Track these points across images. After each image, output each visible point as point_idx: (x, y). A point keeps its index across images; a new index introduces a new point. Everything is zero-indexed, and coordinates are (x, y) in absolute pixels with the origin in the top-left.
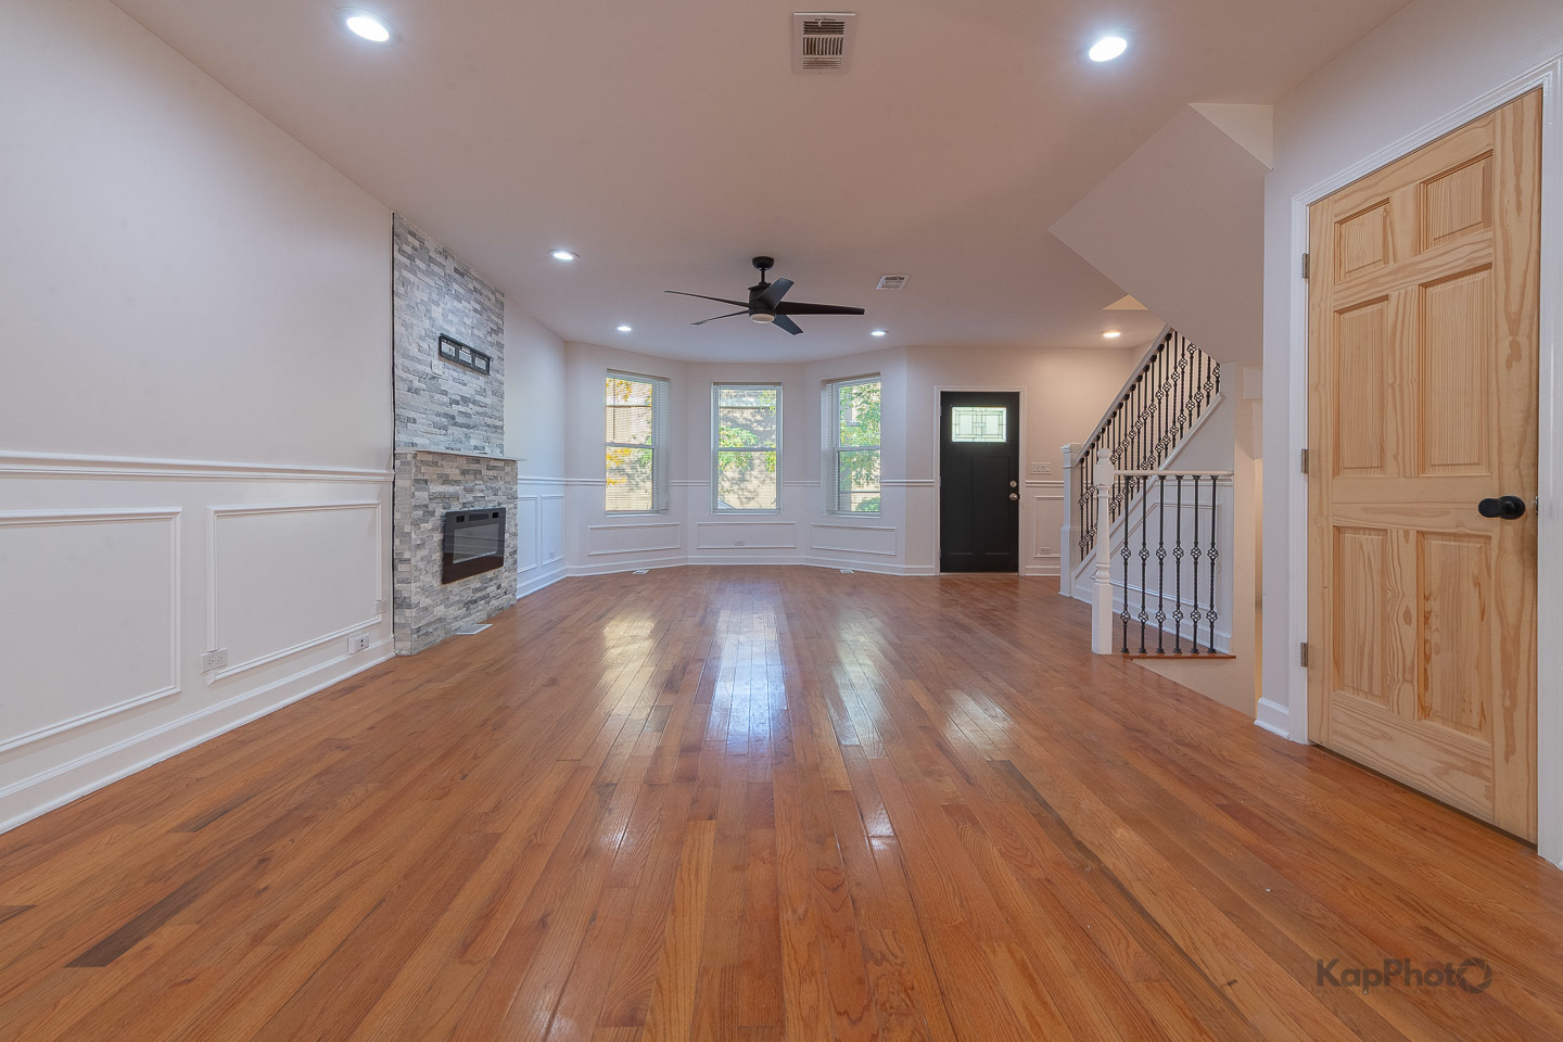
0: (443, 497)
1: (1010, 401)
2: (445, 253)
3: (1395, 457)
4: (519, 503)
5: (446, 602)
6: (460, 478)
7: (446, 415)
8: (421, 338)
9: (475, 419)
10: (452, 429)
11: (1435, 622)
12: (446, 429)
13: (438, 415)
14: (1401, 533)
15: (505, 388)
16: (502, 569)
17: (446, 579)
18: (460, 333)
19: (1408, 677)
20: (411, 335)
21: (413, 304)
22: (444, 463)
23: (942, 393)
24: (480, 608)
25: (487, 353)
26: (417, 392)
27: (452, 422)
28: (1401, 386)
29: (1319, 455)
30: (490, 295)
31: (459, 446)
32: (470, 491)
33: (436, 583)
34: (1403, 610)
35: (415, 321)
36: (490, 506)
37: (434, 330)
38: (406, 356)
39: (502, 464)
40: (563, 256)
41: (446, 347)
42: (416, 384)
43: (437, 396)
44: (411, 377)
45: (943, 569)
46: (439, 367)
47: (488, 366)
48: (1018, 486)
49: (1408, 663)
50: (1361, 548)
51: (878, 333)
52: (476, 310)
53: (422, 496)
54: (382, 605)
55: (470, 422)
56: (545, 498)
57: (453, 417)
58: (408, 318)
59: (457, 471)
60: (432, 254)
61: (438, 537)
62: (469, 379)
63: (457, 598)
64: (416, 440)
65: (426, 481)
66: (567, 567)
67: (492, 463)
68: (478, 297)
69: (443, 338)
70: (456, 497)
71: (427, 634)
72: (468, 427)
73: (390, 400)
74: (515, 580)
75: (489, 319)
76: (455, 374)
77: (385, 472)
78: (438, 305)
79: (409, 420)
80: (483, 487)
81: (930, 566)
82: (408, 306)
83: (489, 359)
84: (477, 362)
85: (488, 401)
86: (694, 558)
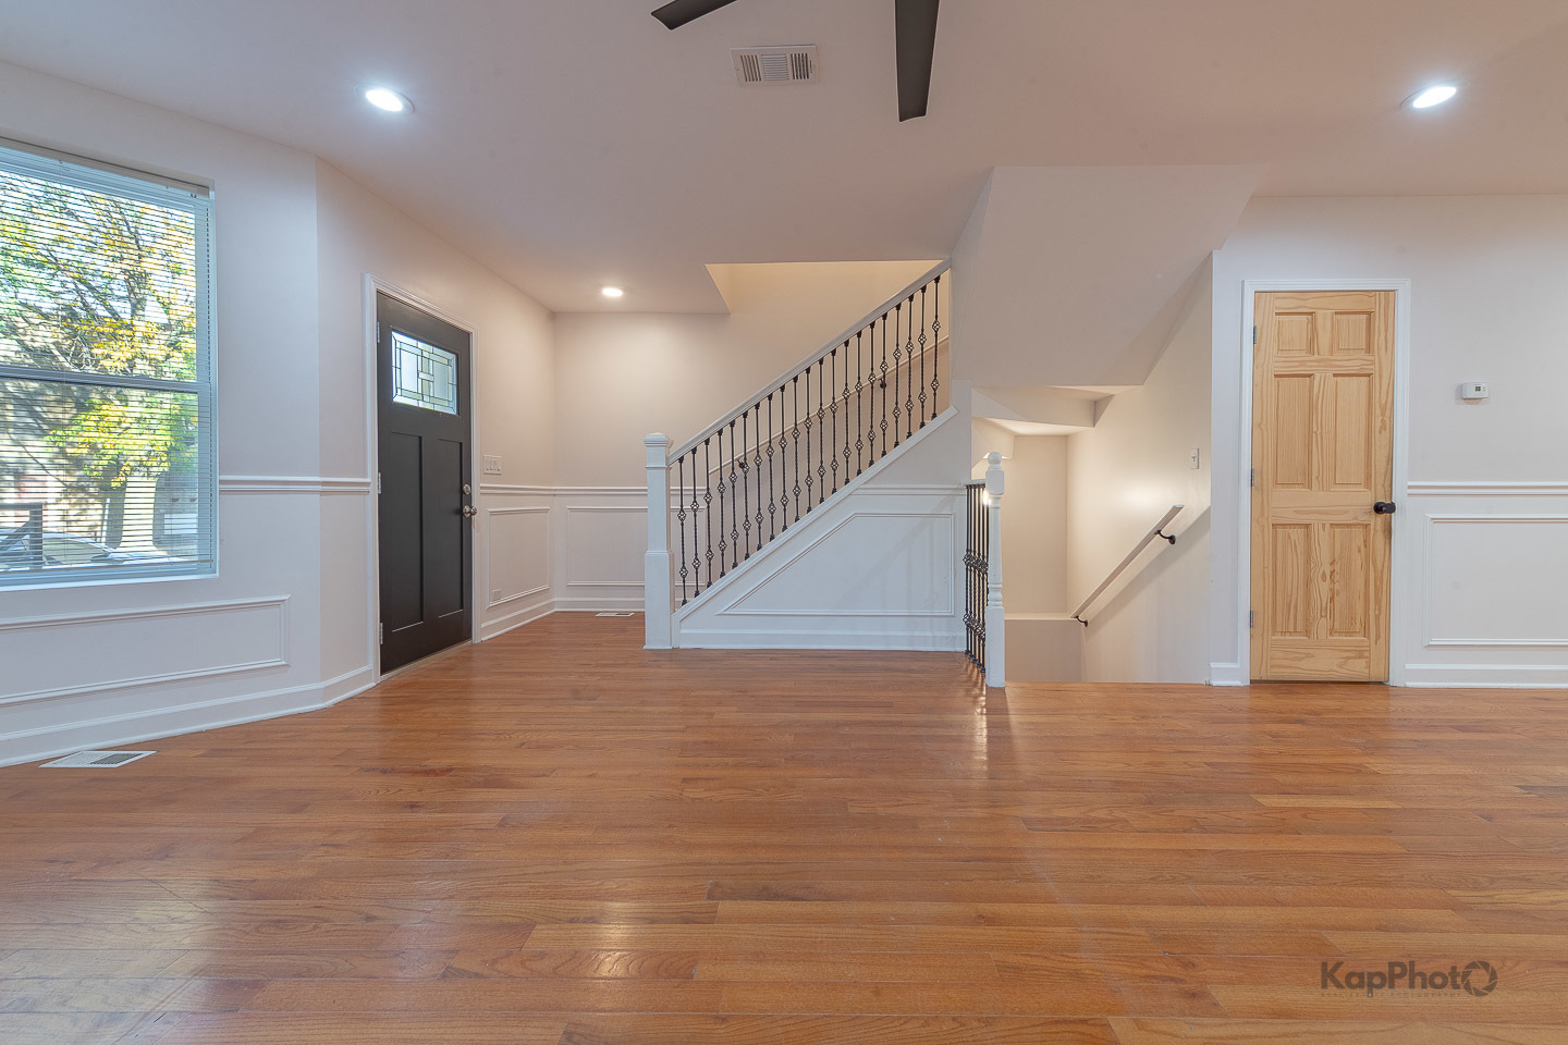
3: (1317, 478)
11: (1337, 577)
14: (1320, 526)
19: (1324, 614)
23: (378, 296)
28: (1321, 433)
29: (1261, 474)
34: (1321, 572)
49: (1324, 604)
50: (1289, 537)
81: (367, 669)
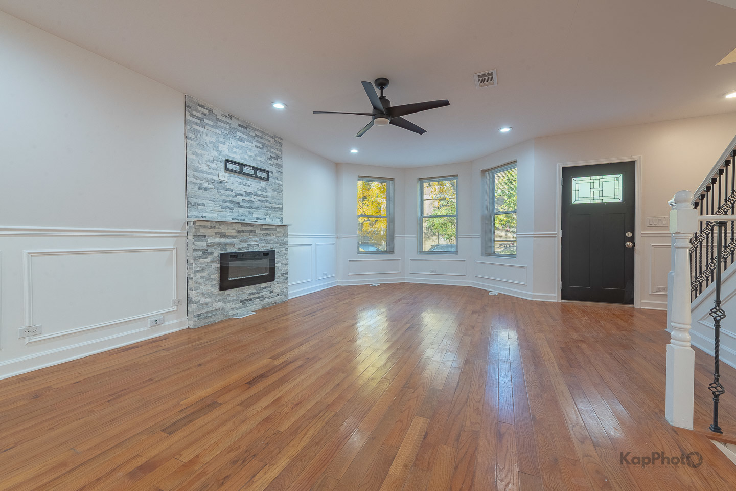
0: (219, 245)
1: (627, 170)
2: (230, 116)
4: (289, 248)
5: (225, 301)
6: (236, 234)
7: (232, 202)
8: (209, 161)
9: (256, 204)
10: (235, 209)
12: (231, 208)
13: (224, 201)
15: (284, 188)
16: (275, 282)
17: (222, 288)
18: (244, 159)
20: (201, 159)
21: (202, 143)
22: (220, 227)
23: (564, 169)
24: (255, 303)
25: (268, 169)
26: (206, 189)
27: (237, 205)
30: (270, 139)
31: (243, 218)
32: (246, 241)
33: (215, 290)
35: (203, 152)
36: (263, 249)
37: (220, 157)
38: (196, 170)
39: (274, 227)
40: (279, 106)
41: (230, 166)
42: (206, 185)
43: (223, 192)
44: (202, 182)
45: (563, 298)
46: (225, 176)
47: (268, 176)
48: (633, 236)
51: (505, 130)
52: (257, 147)
53: (203, 244)
54: (178, 302)
55: (254, 206)
56: (318, 245)
57: (238, 203)
58: (198, 151)
59: (235, 231)
60: (219, 117)
61: (217, 266)
62: (251, 183)
63: (235, 298)
64: (204, 215)
65: (205, 237)
66: (338, 280)
67: (264, 227)
68: (260, 140)
69: (227, 161)
70: (233, 245)
71: (206, 318)
72: (252, 208)
73: (184, 193)
74: (286, 288)
75: (269, 151)
76: (240, 180)
77: (180, 231)
78: (225, 144)
79: (198, 204)
80: (257, 239)
81: (553, 295)
82: (198, 144)
83: (268, 172)
84: (260, 173)
85: (269, 194)
86: (409, 279)
